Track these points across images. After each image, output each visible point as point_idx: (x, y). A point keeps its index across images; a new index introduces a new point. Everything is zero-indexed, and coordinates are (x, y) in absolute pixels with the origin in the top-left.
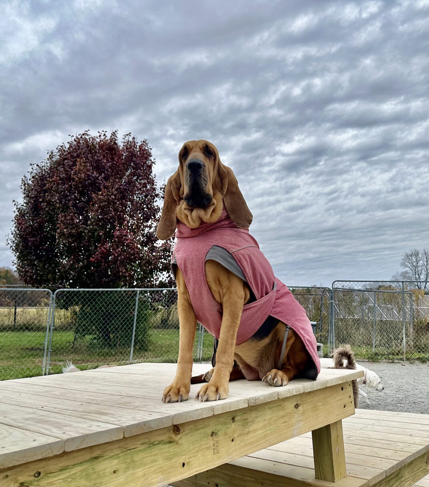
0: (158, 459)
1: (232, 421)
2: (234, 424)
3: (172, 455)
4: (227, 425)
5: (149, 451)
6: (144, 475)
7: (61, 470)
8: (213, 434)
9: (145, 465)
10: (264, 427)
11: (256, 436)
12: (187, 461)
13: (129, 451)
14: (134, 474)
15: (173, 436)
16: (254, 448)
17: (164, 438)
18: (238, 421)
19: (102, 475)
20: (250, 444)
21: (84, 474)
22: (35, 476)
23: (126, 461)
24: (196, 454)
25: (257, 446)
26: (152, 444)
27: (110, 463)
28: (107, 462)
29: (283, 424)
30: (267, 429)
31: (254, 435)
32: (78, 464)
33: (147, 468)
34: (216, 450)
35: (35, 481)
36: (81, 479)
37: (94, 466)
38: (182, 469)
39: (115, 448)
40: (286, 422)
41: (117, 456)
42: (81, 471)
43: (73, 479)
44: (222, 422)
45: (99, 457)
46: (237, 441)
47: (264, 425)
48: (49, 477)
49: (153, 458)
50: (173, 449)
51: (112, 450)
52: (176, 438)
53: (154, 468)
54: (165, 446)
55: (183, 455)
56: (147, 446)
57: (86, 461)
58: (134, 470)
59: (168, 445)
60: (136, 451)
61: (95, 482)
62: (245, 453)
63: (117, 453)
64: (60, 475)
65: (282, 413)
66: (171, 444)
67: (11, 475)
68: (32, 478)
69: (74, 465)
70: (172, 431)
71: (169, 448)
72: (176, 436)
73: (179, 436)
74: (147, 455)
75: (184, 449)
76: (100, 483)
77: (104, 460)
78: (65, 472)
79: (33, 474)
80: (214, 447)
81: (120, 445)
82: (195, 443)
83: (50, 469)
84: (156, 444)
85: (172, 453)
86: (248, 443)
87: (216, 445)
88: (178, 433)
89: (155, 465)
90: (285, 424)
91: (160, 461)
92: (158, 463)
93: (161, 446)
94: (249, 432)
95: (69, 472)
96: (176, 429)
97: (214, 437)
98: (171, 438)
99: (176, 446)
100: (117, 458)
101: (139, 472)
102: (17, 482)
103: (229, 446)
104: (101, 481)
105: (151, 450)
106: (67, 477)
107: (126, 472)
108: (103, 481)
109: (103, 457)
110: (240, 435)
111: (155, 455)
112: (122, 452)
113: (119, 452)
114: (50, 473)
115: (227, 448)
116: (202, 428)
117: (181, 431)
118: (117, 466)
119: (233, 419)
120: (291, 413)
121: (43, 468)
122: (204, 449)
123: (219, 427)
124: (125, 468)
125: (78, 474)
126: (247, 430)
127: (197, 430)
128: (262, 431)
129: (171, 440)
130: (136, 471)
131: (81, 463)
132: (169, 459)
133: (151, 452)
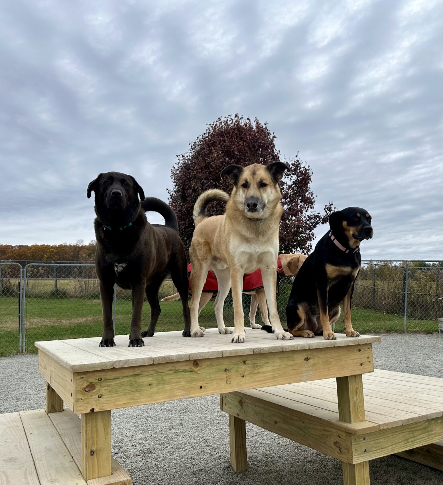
0: (182, 381)
1: (243, 363)
2: (245, 365)
3: (193, 380)
4: (238, 366)
5: (175, 375)
6: (171, 390)
7: (115, 379)
8: (227, 370)
9: (171, 383)
10: (274, 371)
11: (265, 376)
12: (204, 385)
13: (160, 374)
14: (163, 388)
15: (193, 368)
16: (262, 385)
17: (187, 368)
18: (248, 364)
19: (141, 385)
20: (260, 381)
21: (129, 383)
22: (99, 380)
23: (158, 379)
24: (211, 382)
25: (265, 383)
26: (177, 371)
27: (147, 379)
28: (145, 378)
29: (292, 371)
30: (276, 373)
31: (263, 375)
32: (125, 377)
33: (173, 386)
34: (228, 381)
35: (99, 382)
36: (127, 385)
37: (136, 379)
38: (199, 390)
39: (150, 370)
40: (295, 369)
41: (152, 375)
42: (127, 381)
43: (122, 385)
44: (234, 363)
45: (140, 374)
46: (247, 378)
47: (274, 369)
48: (107, 382)
49: (177, 380)
50: (193, 376)
51: (148, 371)
52: (196, 369)
53: (178, 386)
54: (187, 373)
55: (201, 381)
56: (173, 372)
57: (131, 376)
58: (164, 385)
59: (189, 373)
60: (165, 374)
61: (137, 389)
62: (254, 387)
63: (152, 373)
64: (113, 381)
65: (291, 363)
66: (192, 373)
67: (85, 377)
68: (97, 381)
69: (123, 377)
70: (192, 365)
71: (190, 375)
72: (195, 368)
73: (198, 369)
74: (173, 378)
75: (201, 377)
76: (140, 390)
77: (142, 377)
78: (117, 380)
79: (98, 378)
80: (227, 379)
81: (154, 369)
82: (211, 374)
83: (108, 377)
84: (180, 372)
85: (193, 379)
86: (257, 380)
87: (228, 378)
88: (197, 366)
89: (179, 385)
90: (293, 371)
91: (183, 383)
92: (181, 383)
93: (184, 373)
94: (258, 373)
95: (120, 381)
96: (195, 363)
97: (227, 372)
98: (192, 368)
99: (196, 374)
100: (151, 376)
101: (167, 387)
102: (88, 381)
103: (240, 380)
104: (140, 389)
105: (176, 374)
106: (118, 383)
107: (158, 386)
108: (142, 389)
109: (142, 375)
110: (250, 374)
111: (179, 378)
112: (155, 373)
113: (153, 373)
114: (108, 380)
115: (238, 381)
116: (217, 365)
117: (200, 365)
118: (151, 382)
119: (244, 362)
120: (300, 364)
121: (103, 376)
122: (218, 379)
123: (232, 366)
124: (157, 383)
125: (125, 383)
126: (257, 371)
127: (213, 366)
128: (271, 374)
129: (192, 370)
130: (165, 386)
131: (127, 376)
132: (189, 382)
133: (176, 376)
